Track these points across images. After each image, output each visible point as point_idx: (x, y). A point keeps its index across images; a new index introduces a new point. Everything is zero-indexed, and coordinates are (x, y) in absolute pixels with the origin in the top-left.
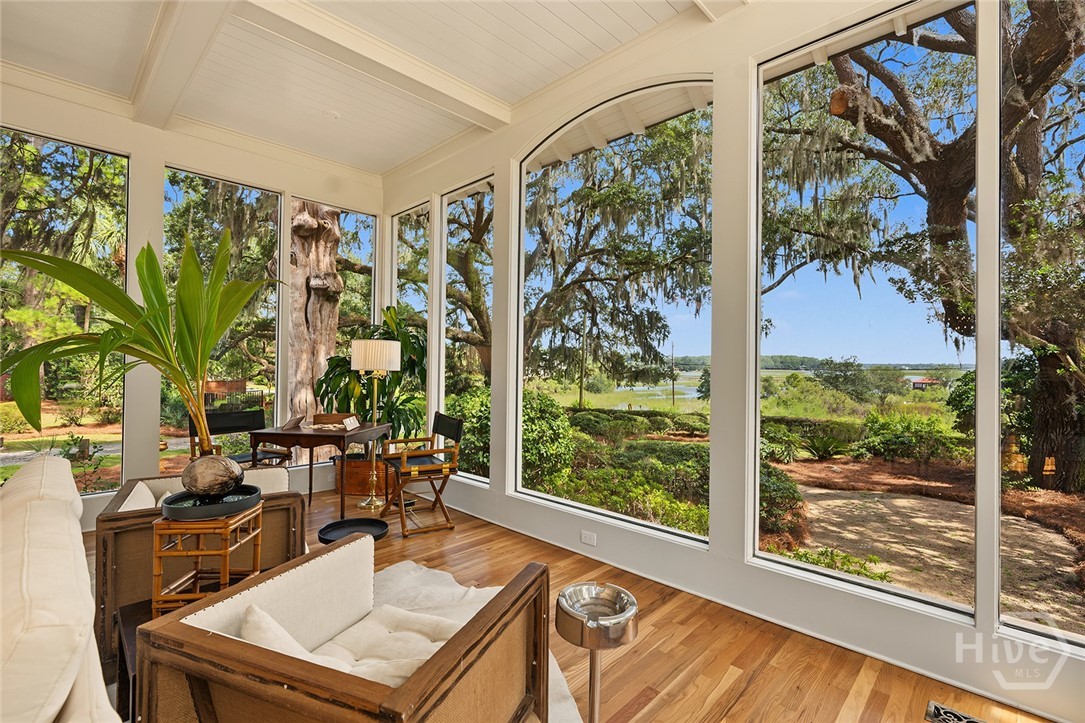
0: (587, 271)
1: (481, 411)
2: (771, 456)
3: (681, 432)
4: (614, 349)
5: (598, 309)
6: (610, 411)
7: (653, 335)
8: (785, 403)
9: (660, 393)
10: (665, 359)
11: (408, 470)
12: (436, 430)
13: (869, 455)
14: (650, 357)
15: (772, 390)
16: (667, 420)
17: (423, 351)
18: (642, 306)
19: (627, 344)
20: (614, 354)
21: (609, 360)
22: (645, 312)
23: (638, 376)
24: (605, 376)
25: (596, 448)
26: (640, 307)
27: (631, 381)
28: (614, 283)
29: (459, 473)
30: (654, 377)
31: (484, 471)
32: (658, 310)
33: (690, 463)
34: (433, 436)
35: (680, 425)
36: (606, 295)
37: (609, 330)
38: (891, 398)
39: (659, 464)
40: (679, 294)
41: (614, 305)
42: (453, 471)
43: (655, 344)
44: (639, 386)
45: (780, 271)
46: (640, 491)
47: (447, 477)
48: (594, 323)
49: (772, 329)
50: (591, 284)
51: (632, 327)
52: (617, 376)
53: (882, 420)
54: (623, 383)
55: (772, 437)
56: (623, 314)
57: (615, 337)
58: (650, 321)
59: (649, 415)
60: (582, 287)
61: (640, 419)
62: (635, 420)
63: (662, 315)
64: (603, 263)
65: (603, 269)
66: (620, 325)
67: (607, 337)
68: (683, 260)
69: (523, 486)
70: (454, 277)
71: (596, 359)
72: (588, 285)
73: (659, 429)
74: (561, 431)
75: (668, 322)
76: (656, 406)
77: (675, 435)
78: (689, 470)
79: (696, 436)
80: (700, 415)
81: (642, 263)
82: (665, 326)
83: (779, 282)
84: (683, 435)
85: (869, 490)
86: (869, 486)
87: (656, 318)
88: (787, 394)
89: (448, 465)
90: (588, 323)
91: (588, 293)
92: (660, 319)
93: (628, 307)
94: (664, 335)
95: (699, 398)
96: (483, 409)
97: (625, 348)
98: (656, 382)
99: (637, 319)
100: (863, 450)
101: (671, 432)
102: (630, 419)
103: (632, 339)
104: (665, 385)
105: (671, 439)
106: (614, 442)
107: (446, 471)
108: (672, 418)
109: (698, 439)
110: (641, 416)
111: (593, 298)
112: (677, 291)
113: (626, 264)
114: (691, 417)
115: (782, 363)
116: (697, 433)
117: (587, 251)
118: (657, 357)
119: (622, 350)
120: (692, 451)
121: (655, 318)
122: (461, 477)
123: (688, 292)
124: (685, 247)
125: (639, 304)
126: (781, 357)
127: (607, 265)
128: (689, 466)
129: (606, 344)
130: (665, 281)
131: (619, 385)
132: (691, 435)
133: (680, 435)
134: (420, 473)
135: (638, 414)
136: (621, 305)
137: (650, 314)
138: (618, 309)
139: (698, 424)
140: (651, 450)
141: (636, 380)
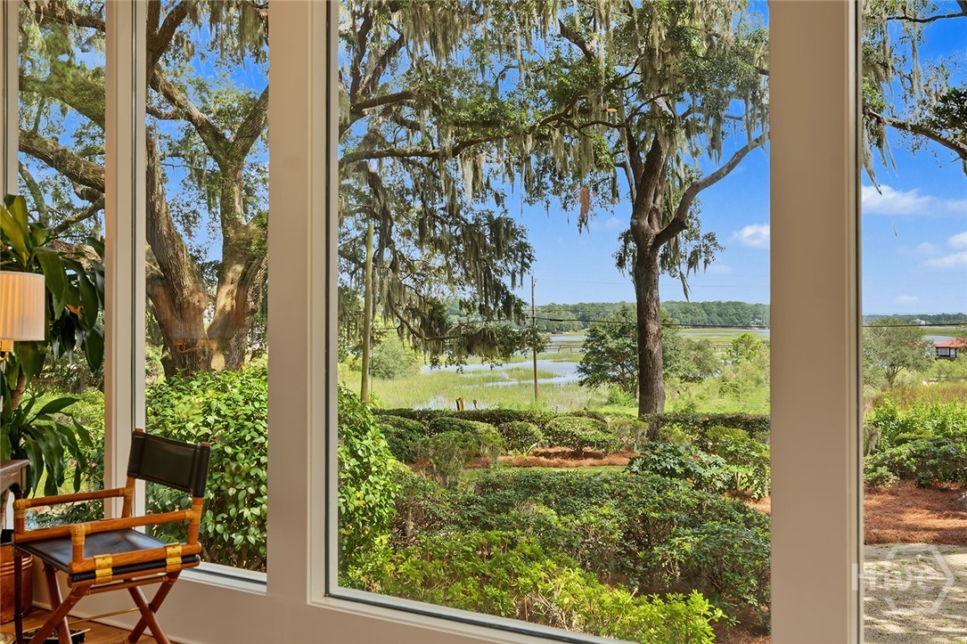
0: (373, 138)
1: (207, 425)
2: (730, 486)
3: (559, 449)
4: (424, 292)
5: (393, 213)
6: (424, 413)
7: (499, 263)
8: (735, 388)
9: (507, 376)
10: (525, 310)
11: (88, 567)
12: (135, 472)
13: (893, 478)
14: (496, 305)
15: (710, 365)
16: (534, 428)
17: (95, 296)
18: (479, 207)
19: (451, 281)
20: (425, 301)
21: (415, 312)
22: (484, 221)
23: (473, 342)
24: (409, 343)
25: (424, 489)
26: (474, 208)
27: (459, 353)
28: (425, 160)
29: (203, 565)
30: (505, 345)
31: (253, 557)
32: (509, 215)
33: (605, 511)
34: (130, 484)
35: (557, 436)
36: (409, 184)
37: (416, 255)
38: (904, 375)
39: (551, 515)
40: (550, 184)
41: (424, 205)
42: (189, 560)
43: (506, 280)
44: (475, 364)
45: (729, 146)
46: (536, 570)
47: (173, 575)
48: (386, 241)
49: (716, 253)
50: (380, 164)
51: (461, 248)
52: (432, 344)
53: (901, 415)
54: (443, 358)
55: (731, 453)
56: (442, 223)
57: (426, 267)
58: (496, 239)
59: (495, 418)
60: (363, 167)
61: (482, 427)
62: (473, 430)
63: (518, 223)
64: (402, 123)
65: (402, 132)
66: (438, 244)
67: (410, 266)
68: (562, 121)
69: (341, 584)
70: (88, 141)
71: (391, 310)
72: (373, 165)
73: (521, 447)
74: (373, 459)
75: (530, 239)
76: (502, 400)
77: (547, 455)
78: (608, 524)
79: (588, 455)
80: (594, 415)
81: (487, 124)
82: (523, 247)
83: (731, 167)
84: (563, 455)
85: (905, 541)
86: (903, 534)
87: (506, 230)
88: (736, 371)
89: (179, 549)
90: (375, 239)
91: (374, 180)
92: (511, 232)
93: (452, 209)
94: (524, 264)
95: (581, 384)
96: (211, 419)
97: (445, 288)
98: (507, 353)
99: (470, 231)
100: (883, 470)
101: (541, 450)
102: (463, 428)
103: (458, 272)
104: (522, 360)
105: (541, 465)
106: (443, 474)
107: (173, 562)
108: (542, 424)
109: (590, 461)
110: (483, 421)
111: (384, 190)
112: (547, 179)
113: (456, 123)
114: (577, 419)
115: (720, 315)
116: (588, 449)
117: (373, 96)
118: (511, 306)
119: (441, 292)
120: (606, 486)
121: (502, 230)
122: (208, 574)
123: (568, 181)
124: (563, 96)
125: (475, 206)
126: (719, 304)
127: (414, 127)
128: (604, 516)
129: (408, 282)
130: (528, 159)
131: (435, 363)
132: (577, 455)
133: (557, 454)
134: (117, 570)
135: (478, 416)
136: (439, 205)
137: (495, 225)
138: (432, 213)
139: (592, 433)
140: (530, 487)
141: (470, 351)
